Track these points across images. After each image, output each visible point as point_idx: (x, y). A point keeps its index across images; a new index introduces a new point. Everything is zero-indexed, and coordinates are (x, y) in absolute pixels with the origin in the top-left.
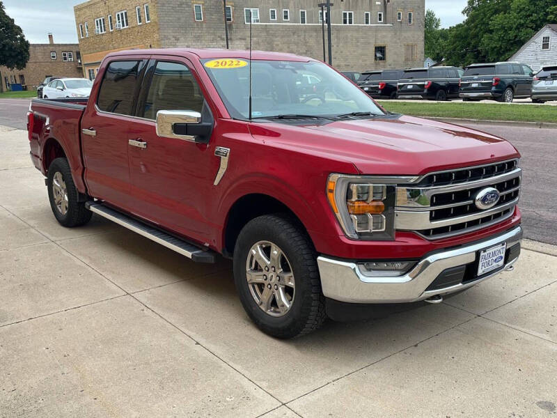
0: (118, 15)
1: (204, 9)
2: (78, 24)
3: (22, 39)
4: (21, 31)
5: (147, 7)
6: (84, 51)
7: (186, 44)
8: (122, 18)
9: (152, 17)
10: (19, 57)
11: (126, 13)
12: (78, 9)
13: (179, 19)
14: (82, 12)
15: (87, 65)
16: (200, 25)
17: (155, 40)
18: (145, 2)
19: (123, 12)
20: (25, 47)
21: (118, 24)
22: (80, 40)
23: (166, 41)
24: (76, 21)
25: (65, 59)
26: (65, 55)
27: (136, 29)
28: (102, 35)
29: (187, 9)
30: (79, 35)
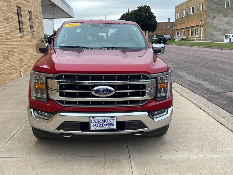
0: (191, 8)
1: (231, 2)
2: (176, 13)
3: (155, 21)
4: (155, 18)
5: (202, 4)
6: (177, 24)
7: (219, 19)
8: (192, 10)
9: (204, 8)
10: (153, 28)
11: (194, 7)
12: (177, 7)
13: (217, 8)
14: (178, 8)
15: (177, 30)
16: (227, 10)
17: (204, 18)
18: (202, 1)
19: (193, 7)
20: (155, 24)
21: (190, 12)
22: (176, 20)
23: (209, 18)
24: (176, 12)
25: (173, 28)
26: (173, 26)
27: (197, 14)
28: (184, 17)
29: (222, 3)
30: (176, 18)
